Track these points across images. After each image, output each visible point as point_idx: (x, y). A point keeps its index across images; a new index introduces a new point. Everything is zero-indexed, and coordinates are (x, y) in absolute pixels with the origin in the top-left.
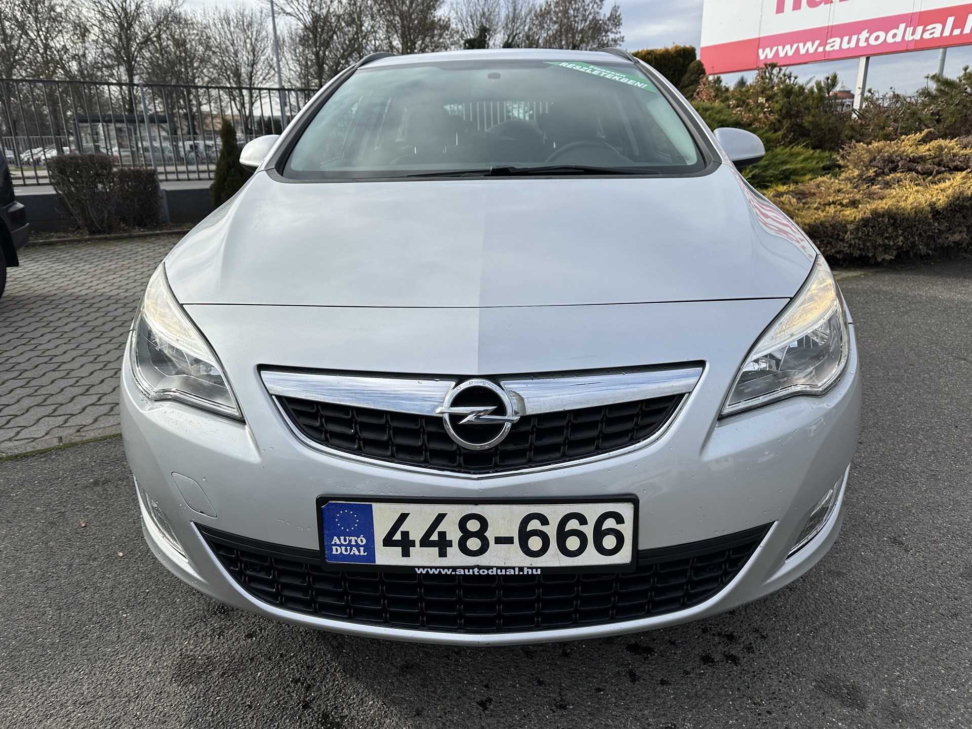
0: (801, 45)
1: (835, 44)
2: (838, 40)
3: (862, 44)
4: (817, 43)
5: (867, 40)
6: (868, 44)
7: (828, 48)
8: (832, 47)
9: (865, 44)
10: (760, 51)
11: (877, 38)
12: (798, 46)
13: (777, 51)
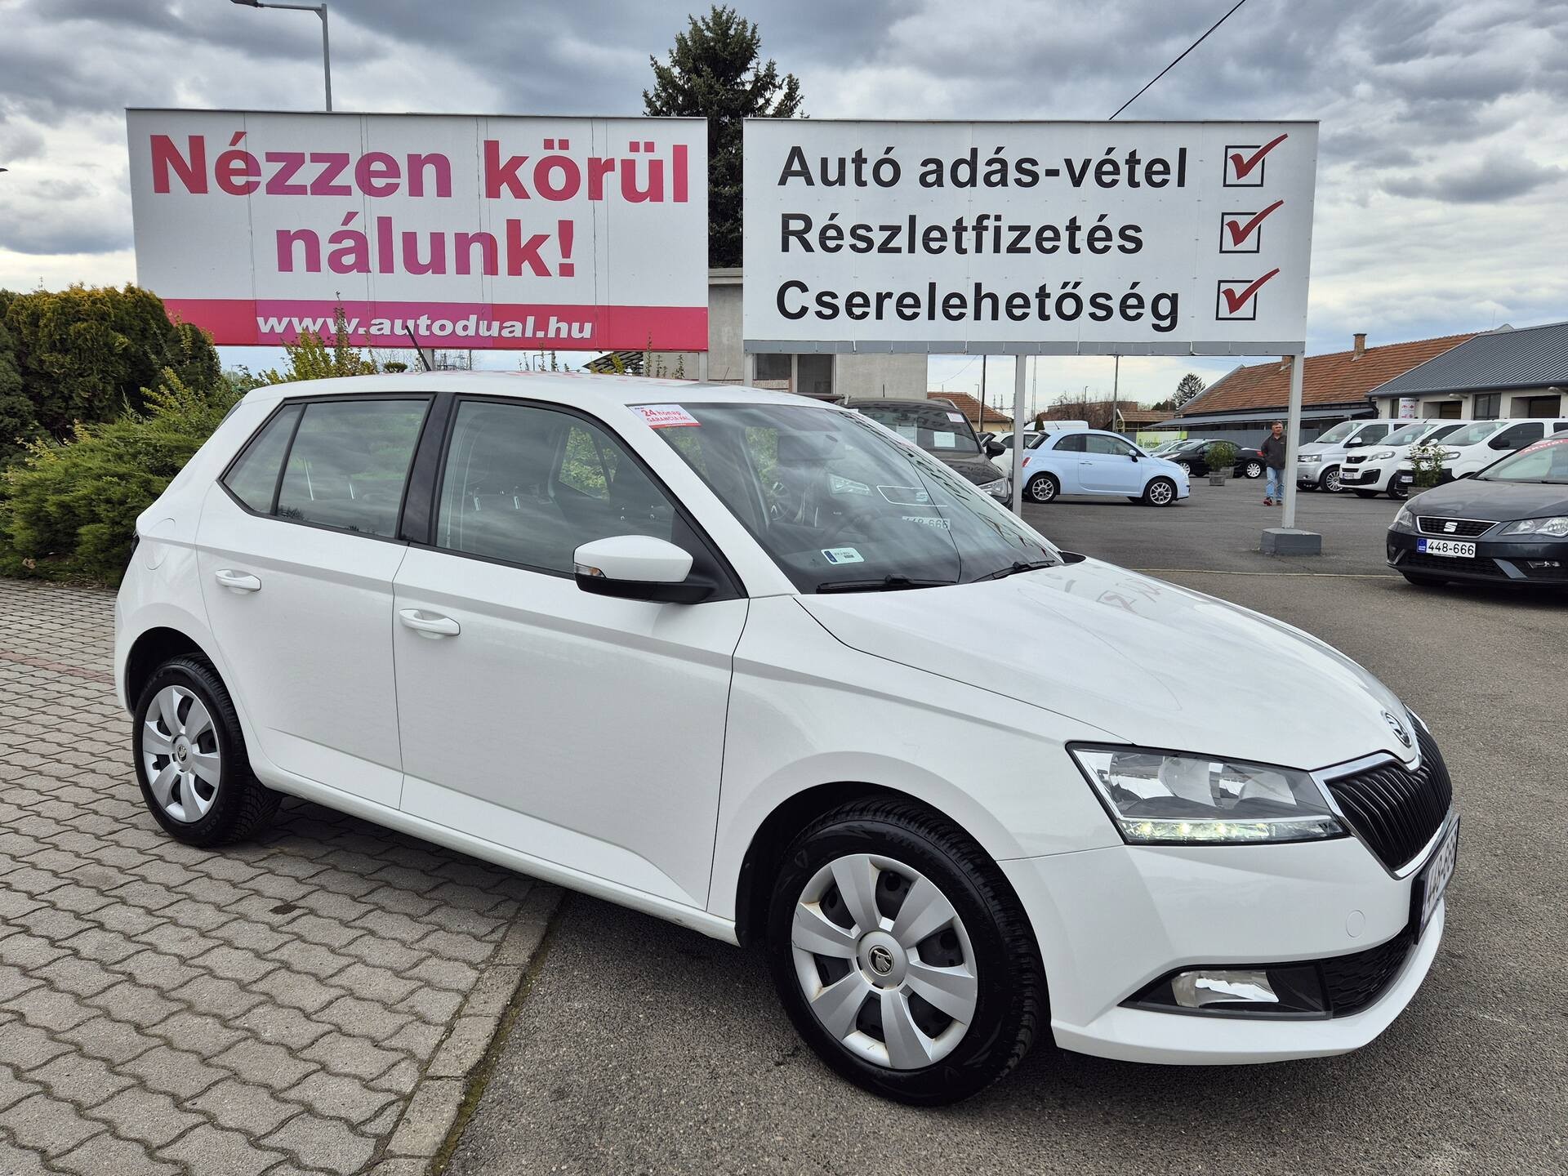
0: (330, 321)
1: (383, 326)
2: (387, 323)
3: (423, 331)
4: (355, 321)
5: (429, 327)
6: (432, 333)
7: (374, 330)
8: (379, 330)
9: (428, 333)
10: (260, 320)
11: (443, 327)
12: (325, 322)
13: (290, 323)
